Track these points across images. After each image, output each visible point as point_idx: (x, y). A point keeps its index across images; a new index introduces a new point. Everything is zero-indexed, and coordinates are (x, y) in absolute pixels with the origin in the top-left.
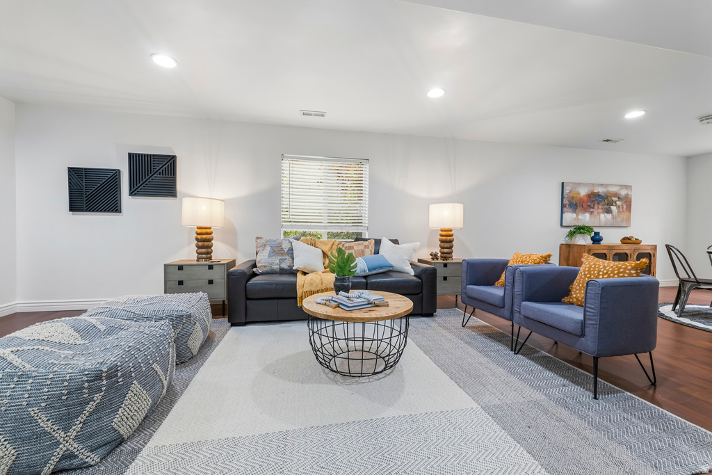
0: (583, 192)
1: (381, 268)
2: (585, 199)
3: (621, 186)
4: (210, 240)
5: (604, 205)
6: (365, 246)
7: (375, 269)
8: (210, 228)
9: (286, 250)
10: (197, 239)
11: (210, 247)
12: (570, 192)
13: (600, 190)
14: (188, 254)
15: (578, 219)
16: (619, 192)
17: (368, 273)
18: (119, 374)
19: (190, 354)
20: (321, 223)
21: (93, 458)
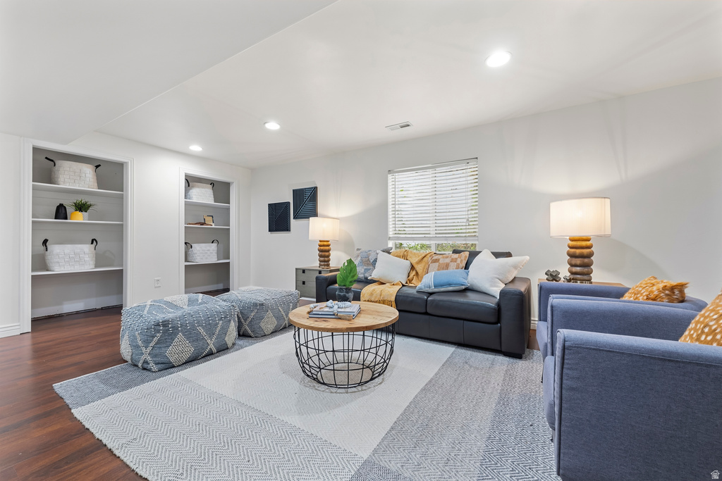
1: (450, 285)
4: (328, 251)
6: (452, 259)
7: (442, 286)
8: (328, 241)
9: (372, 261)
10: (320, 251)
11: (328, 256)
17: (433, 289)
18: (170, 326)
19: (262, 332)
20: (429, 234)
21: (155, 368)
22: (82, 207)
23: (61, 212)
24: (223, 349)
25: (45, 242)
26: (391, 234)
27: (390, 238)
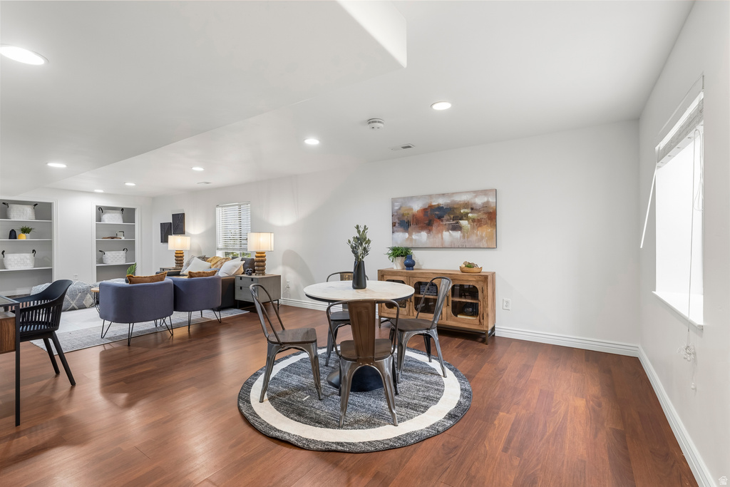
0: (417, 207)
2: (421, 215)
3: (475, 192)
4: (183, 257)
5: (448, 220)
8: (182, 251)
10: (176, 257)
11: (183, 260)
12: (400, 209)
13: (442, 202)
14: (171, 264)
15: (412, 240)
16: (473, 201)
22: (25, 231)
23: (13, 235)
24: (82, 307)
25: (4, 251)
26: (220, 245)
27: (218, 249)
